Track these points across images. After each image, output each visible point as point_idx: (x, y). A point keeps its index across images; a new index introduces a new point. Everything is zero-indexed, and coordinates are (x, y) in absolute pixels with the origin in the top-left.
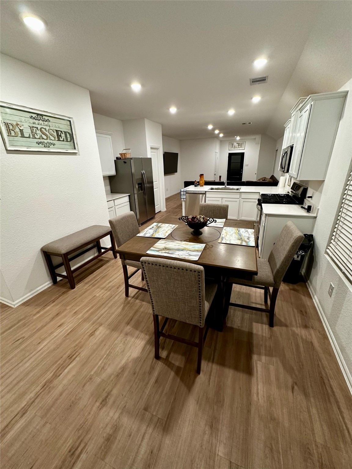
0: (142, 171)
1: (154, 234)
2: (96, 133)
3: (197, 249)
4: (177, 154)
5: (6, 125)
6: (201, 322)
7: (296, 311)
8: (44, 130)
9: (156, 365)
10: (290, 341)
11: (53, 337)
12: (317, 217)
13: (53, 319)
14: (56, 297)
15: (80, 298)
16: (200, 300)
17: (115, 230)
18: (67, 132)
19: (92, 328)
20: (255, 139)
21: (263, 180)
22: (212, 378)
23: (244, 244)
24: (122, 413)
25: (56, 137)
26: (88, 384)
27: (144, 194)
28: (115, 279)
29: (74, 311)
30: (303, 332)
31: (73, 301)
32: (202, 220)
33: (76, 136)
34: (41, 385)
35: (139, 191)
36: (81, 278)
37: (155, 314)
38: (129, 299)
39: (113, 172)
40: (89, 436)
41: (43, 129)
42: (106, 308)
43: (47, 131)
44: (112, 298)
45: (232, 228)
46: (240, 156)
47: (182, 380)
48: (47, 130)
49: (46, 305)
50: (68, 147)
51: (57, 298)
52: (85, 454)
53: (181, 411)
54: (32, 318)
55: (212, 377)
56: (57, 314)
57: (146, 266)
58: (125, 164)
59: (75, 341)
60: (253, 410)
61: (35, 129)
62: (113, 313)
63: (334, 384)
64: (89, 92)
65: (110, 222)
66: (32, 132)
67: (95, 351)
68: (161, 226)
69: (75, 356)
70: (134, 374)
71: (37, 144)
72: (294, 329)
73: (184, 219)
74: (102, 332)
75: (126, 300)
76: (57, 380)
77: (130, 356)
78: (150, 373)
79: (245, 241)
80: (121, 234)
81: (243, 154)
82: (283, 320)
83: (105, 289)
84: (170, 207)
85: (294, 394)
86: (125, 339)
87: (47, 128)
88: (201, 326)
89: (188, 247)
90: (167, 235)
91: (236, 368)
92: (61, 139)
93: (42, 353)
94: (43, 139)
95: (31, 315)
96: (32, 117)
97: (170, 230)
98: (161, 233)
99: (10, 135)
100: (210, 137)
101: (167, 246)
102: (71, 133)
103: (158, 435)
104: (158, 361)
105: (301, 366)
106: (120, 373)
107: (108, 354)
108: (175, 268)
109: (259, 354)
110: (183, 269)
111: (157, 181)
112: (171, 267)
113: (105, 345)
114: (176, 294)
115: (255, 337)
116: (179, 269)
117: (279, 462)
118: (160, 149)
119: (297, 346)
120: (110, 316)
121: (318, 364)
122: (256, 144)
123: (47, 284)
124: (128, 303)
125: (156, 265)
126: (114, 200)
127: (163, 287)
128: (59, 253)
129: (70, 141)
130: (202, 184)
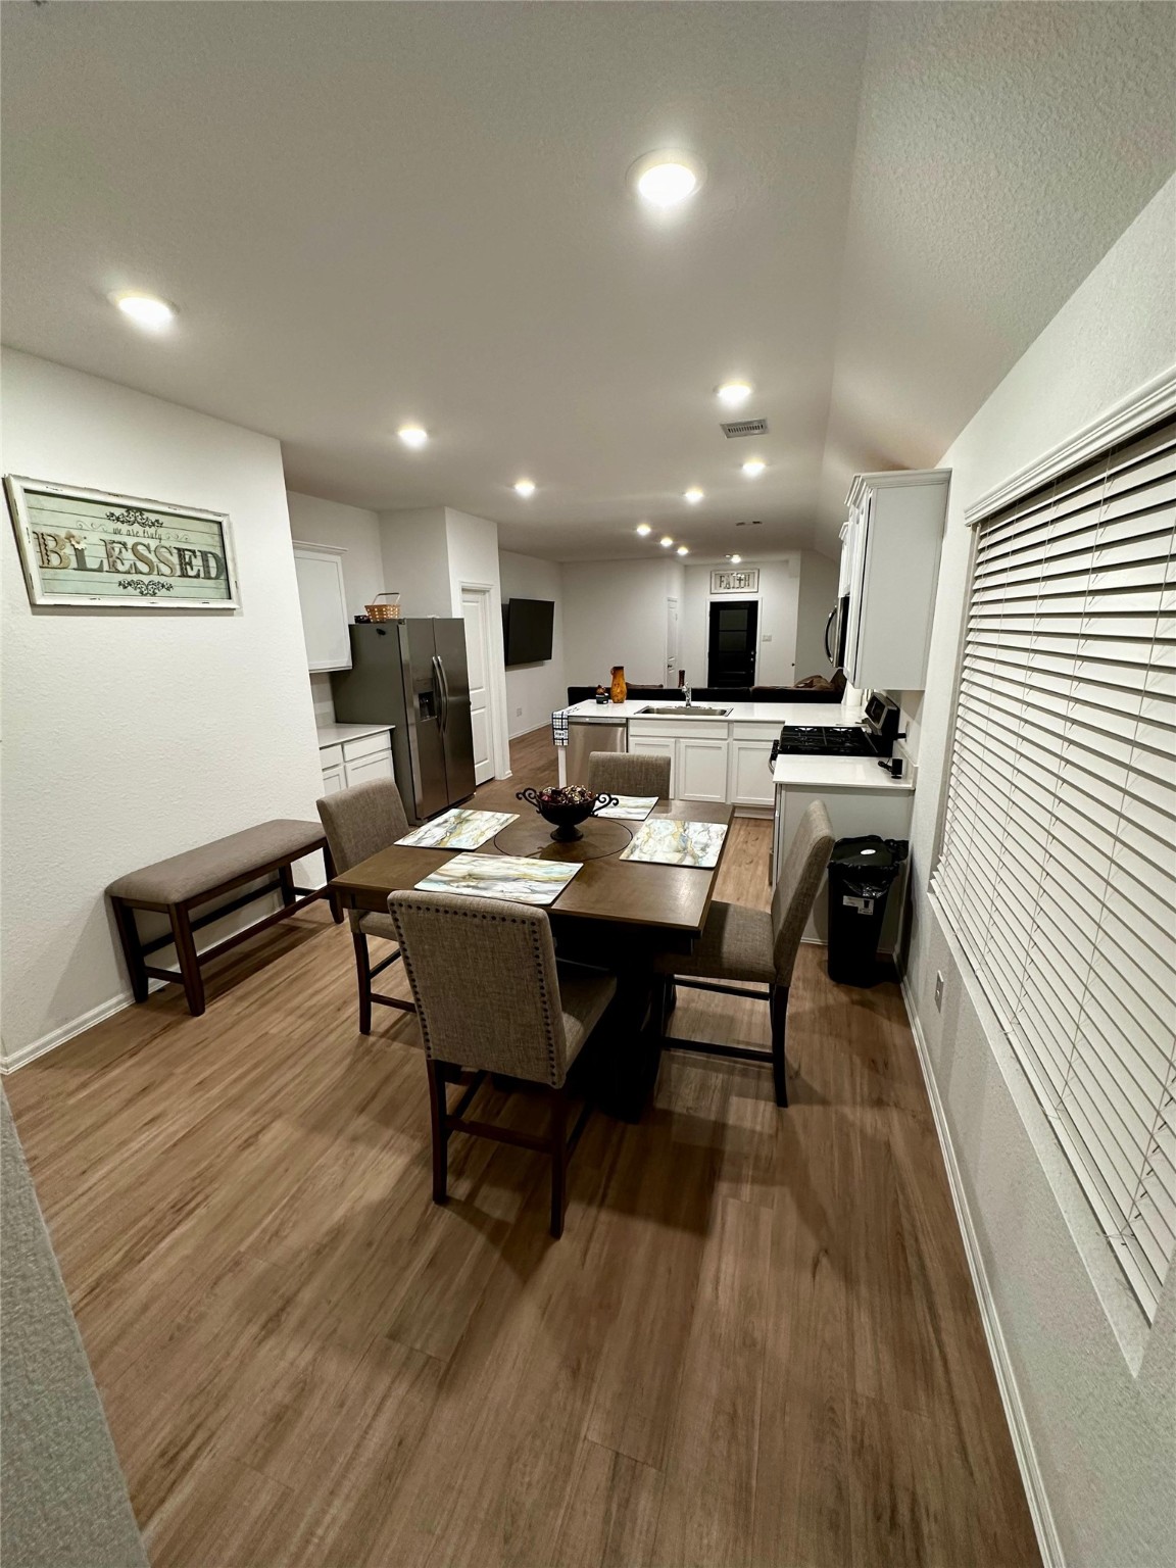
0: (434, 659)
1: (446, 840)
2: (294, 548)
3: (555, 876)
4: (551, 604)
5: (39, 539)
6: (555, 1071)
7: (857, 1060)
8: (145, 548)
9: (436, 1219)
10: (828, 1144)
11: (126, 1155)
12: (916, 792)
13: (130, 1102)
14: (143, 1041)
15: (219, 1040)
16: (545, 1003)
18: (211, 553)
19: (249, 1123)
20: (787, 562)
21: (807, 685)
22: (595, 1247)
23: (688, 861)
24: (323, 1349)
25: (178, 567)
26: (226, 1279)
27: (439, 726)
28: (334, 981)
29: (198, 1081)
30: (866, 1118)
32: (577, 799)
33: (235, 565)
34: (83, 1286)
35: (423, 715)
37: (433, 1058)
38: (372, 1039)
39: (343, 661)
40: (223, 1412)
41: (139, 547)
42: (297, 1070)
43: (153, 553)
44: (317, 1039)
45: (668, 821)
46: (746, 611)
47: (507, 1256)
48: (152, 549)
49: (106, 1066)
50: (209, 593)
51: (146, 1042)
52: (207, 1460)
53: (495, 1335)
54: (61, 1104)
55: (592, 1245)
56: (144, 1089)
57: (402, 914)
58: (383, 637)
59: (196, 1162)
60: (698, 1321)
61: (117, 547)
63: (930, 1248)
64: (279, 444)
65: (322, 807)
66: (109, 556)
67: (254, 1188)
68: (470, 818)
69: (192, 1204)
70: (370, 1244)
71: (122, 587)
72: (847, 1110)
73: (532, 796)
74: (279, 1135)
76: (137, 1269)
77: (361, 1197)
78: (416, 1241)
79: (694, 856)
81: (752, 607)
82: (817, 1086)
83: (299, 1012)
84: (525, 767)
85: (817, 1278)
86: (347, 1152)
87: (153, 544)
88: (554, 1083)
89: (534, 872)
90: (482, 840)
91: (667, 1219)
92: (191, 573)
93: (92, 1200)
94: (138, 572)
95: (59, 1094)
96: (112, 515)
97: (495, 828)
98: (467, 835)
99: (46, 565)
100: (648, 556)
101: (477, 870)
102: (220, 555)
103: (422, 1400)
104: (442, 1208)
105: (849, 1207)
106: (325, 1246)
107: (293, 1197)
109: (737, 1179)
110: (494, 918)
111: (484, 686)
112: (465, 914)
113: (287, 1170)
114: (484, 991)
115: (730, 1135)
116: (484, 917)
117: (749, 1446)
118: (492, 591)
119: (847, 1156)
120: (310, 1090)
121: (897, 1201)
122: (790, 577)
123: (114, 1000)
124: (368, 1051)
125: (428, 909)
126: (342, 744)
127: (448, 972)
128: (162, 900)
129: (217, 578)
130: (620, 697)
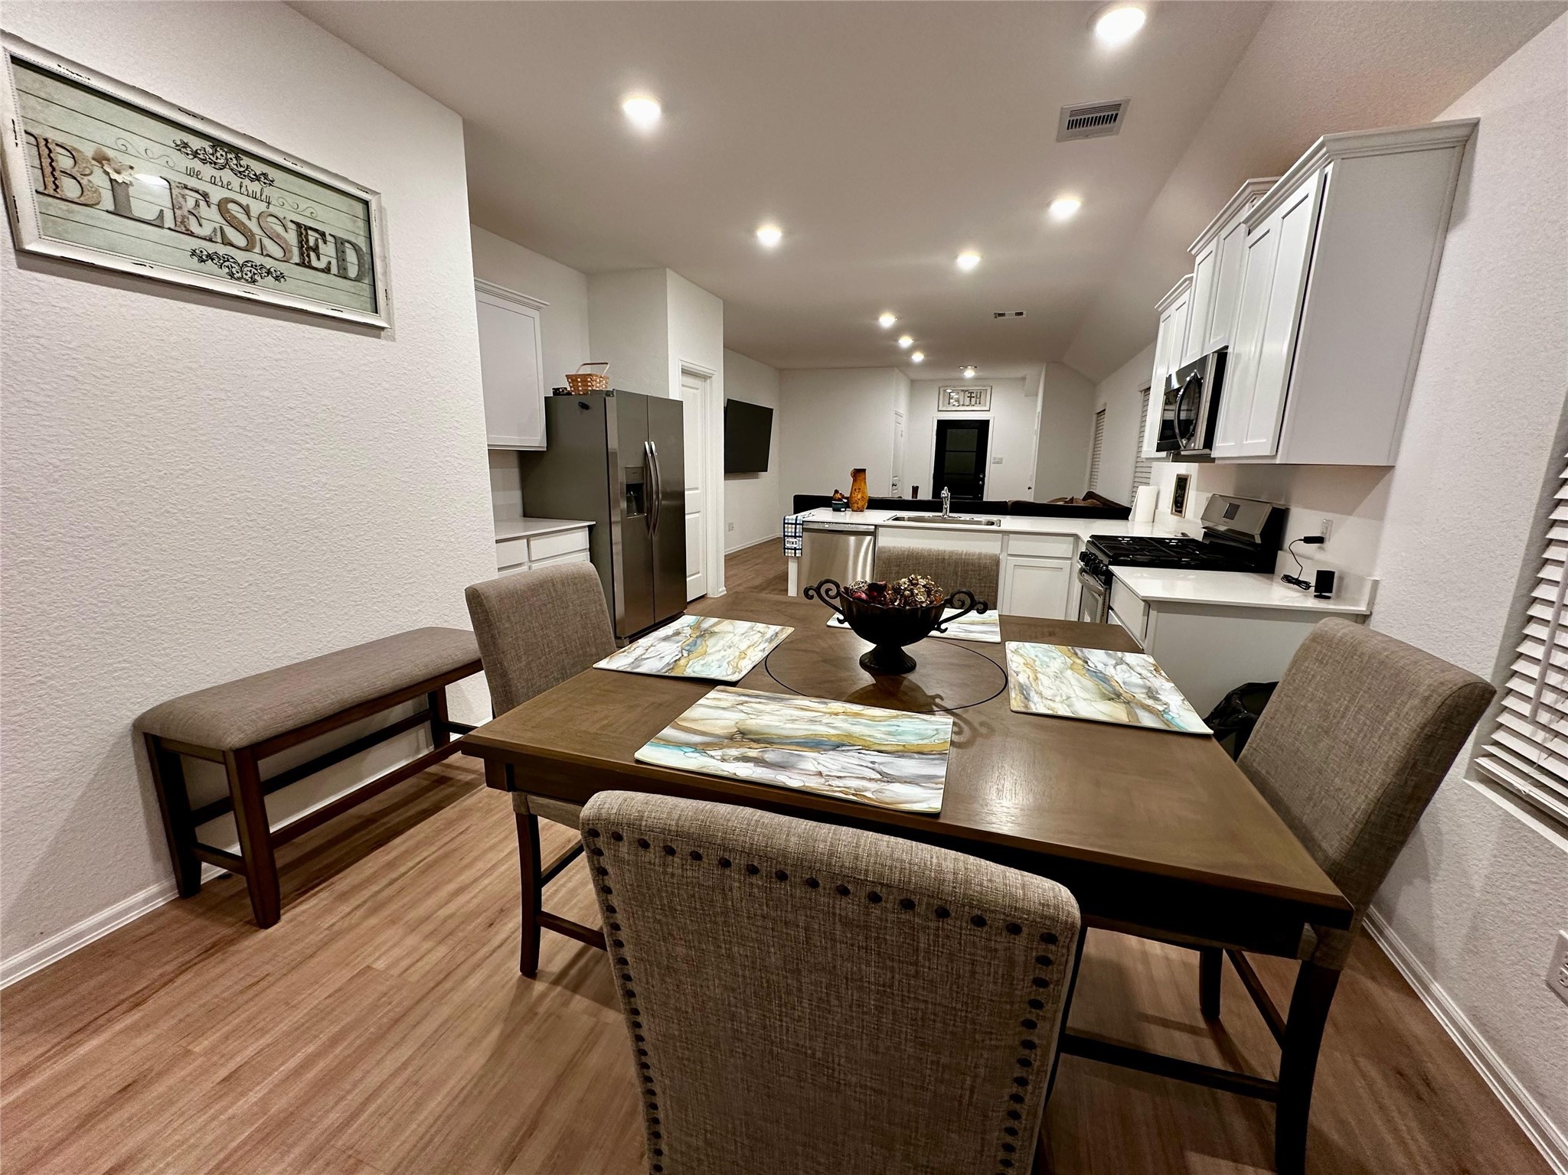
0: (646, 443)
1: (683, 662)
3: (916, 742)
4: (771, 410)
5: (38, 146)
8: (241, 210)
12: (1373, 618)
13: (87, 1121)
14: (162, 975)
15: (287, 981)
17: (493, 636)
18: (350, 242)
20: (1024, 379)
23: (1148, 720)
25: (296, 251)
27: (649, 528)
28: (487, 873)
29: (223, 1073)
31: (246, 997)
32: (921, 598)
33: (386, 266)
35: (629, 511)
36: (319, 870)
38: (539, 987)
39: (536, 440)
41: (231, 206)
42: (405, 1052)
43: (254, 220)
44: (448, 985)
45: (1045, 646)
46: (976, 431)
48: (254, 214)
49: (80, 1030)
50: (343, 297)
51: (167, 978)
56: (125, 1089)
57: (618, 860)
58: (585, 411)
61: (192, 196)
62: (435, 1085)
64: (461, 126)
65: (475, 599)
66: (176, 207)
68: (715, 629)
71: (196, 259)
73: (831, 593)
75: (522, 990)
79: (1147, 709)
80: (519, 659)
81: (983, 426)
83: (428, 928)
84: (741, 584)
87: (257, 207)
89: (866, 731)
90: (746, 666)
92: (316, 264)
94: (227, 243)
96: (186, 145)
97: (762, 647)
98: (718, 656)
99: (52, 192)
100: (877, 363)
101: (754, 723)
102: (364, 248)
108: (843, 891)
110: (908, 905)
111: (697, 489)
112: (813, 884)
114: (830, 1077)
116: (875, 898)
118: (714, 377)
122: (1026, 396)
123: (141, 895)
124: (532, 1013)
125: (696, 856)
126: (528, 538)
127: (733, 1018)
128: (211, 744)
129: (358, 279)
130: (860, 504)
